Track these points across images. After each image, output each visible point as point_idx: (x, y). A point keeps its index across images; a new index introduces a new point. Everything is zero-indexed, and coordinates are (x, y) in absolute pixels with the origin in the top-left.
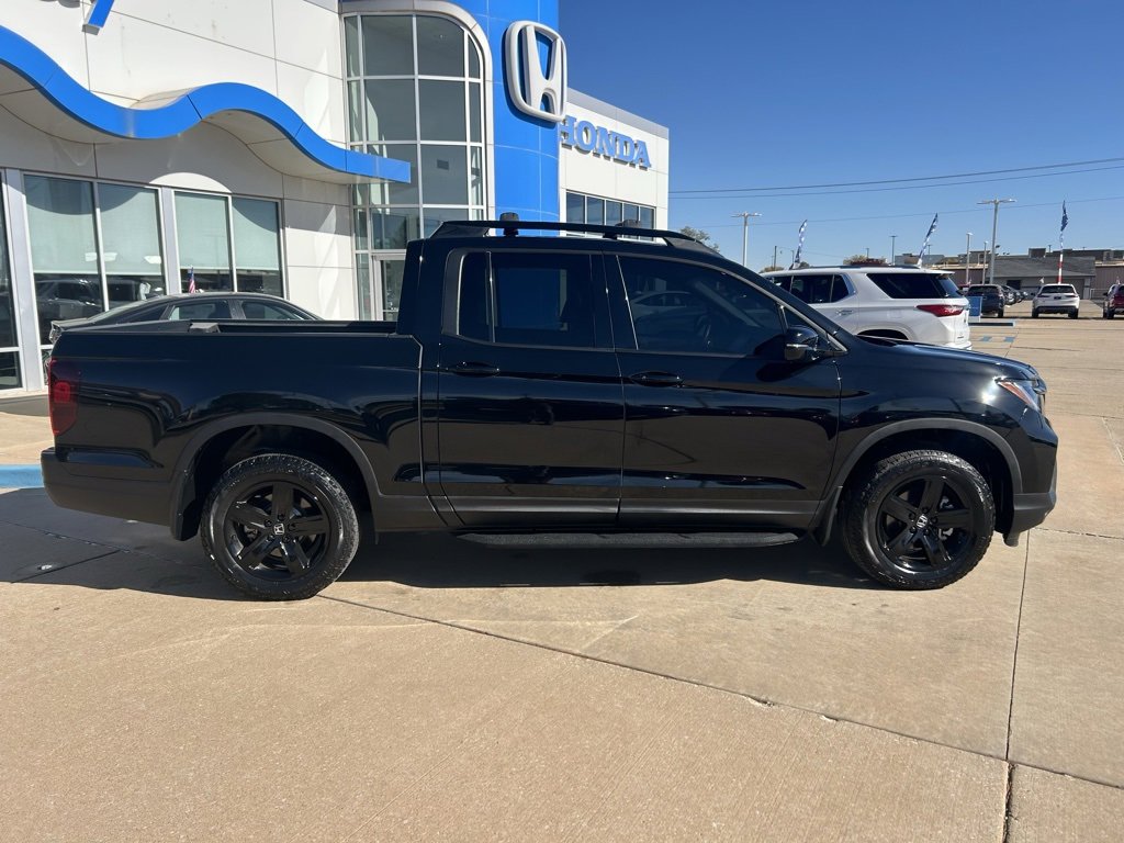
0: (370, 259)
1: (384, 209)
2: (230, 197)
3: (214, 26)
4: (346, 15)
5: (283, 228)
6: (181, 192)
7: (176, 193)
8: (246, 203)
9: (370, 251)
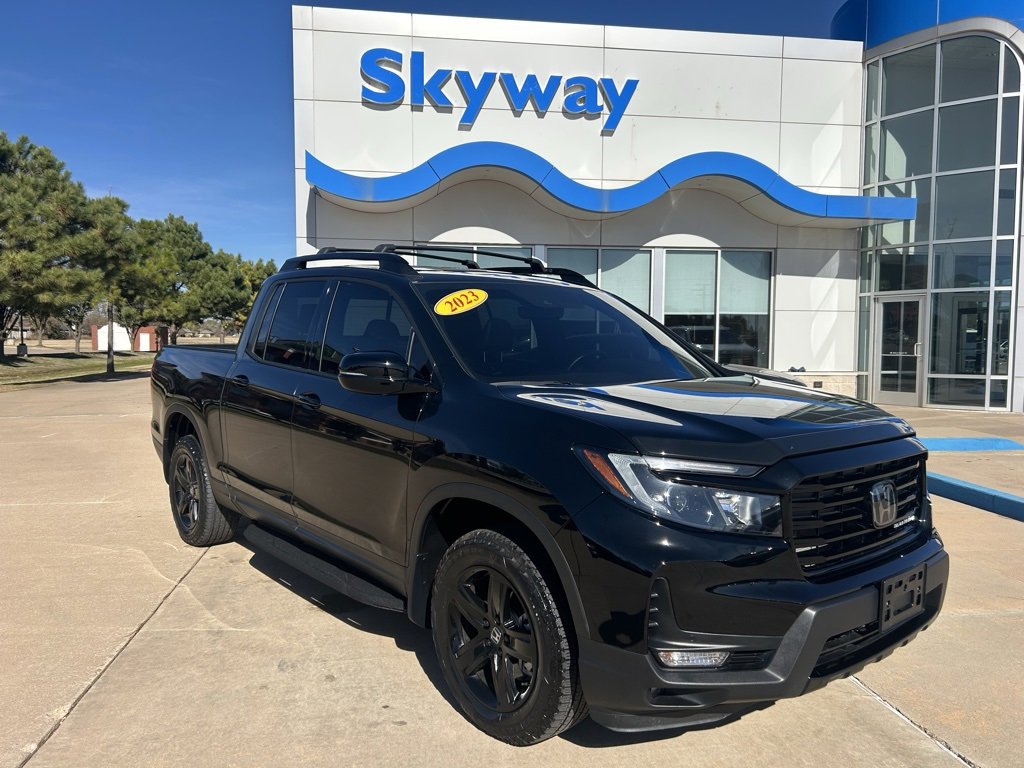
0: (872, 302)
1: (906, 249)
2: (719, 251)
3: (717, 107)
4: (869, 62)
5: (775, 275)
6: (671, 251)
7: (668, 252)
8: (736, 256)
9: (872, 294)
